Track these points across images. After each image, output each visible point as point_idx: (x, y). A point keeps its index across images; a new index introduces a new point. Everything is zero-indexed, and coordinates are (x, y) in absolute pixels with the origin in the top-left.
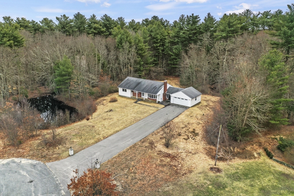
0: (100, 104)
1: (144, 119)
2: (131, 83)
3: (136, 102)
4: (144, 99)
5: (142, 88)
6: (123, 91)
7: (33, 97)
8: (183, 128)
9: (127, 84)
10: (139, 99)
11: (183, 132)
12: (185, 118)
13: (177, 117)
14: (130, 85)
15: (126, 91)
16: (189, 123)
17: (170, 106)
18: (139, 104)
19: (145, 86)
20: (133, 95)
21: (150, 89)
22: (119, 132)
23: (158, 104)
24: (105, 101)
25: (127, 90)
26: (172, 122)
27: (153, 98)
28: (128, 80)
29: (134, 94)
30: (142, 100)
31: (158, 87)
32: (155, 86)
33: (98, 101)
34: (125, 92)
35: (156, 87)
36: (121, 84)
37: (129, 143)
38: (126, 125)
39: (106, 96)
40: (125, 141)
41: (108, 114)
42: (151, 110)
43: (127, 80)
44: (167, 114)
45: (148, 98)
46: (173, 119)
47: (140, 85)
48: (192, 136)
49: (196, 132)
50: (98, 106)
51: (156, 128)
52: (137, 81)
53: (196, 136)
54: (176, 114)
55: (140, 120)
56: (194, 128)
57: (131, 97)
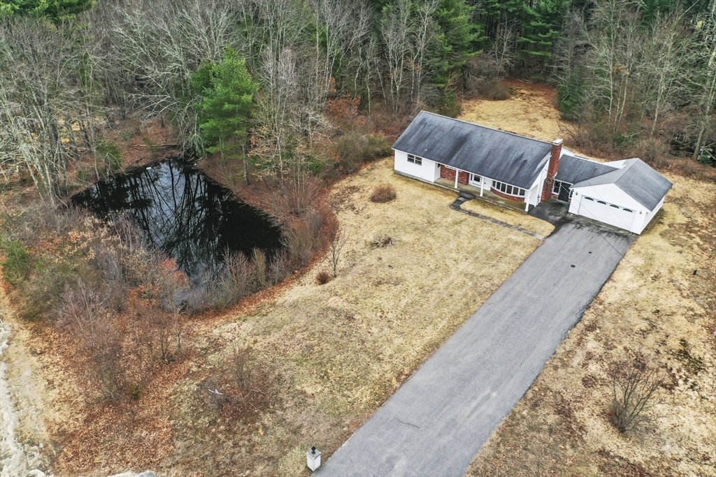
0: (342, 206)
1: (504, 289)
2: (437, 137)
3: (456, 206)
4: (481, 195)
5: (477, 161)
6: (410, 159)
7: (135, 165)
8: (644, 333)
9: (422, 139)
10: (461, 191)
11: (649, 352)
12: (635, 285)
13: (609, 278)
14: (434, 146)
15: (420, 163)
16: (658, 311)
17: (571, 226)
18: (470, 213)
19: (485, 152)
20: (442, 176)
21: (505, 164)
22: (442, 350)
23: (530, 217)
24: (356, 196)
25: (424, 160)
26: (600, 304)
27: (512, 195)
28: (423, 122)
29: (445, 173)
30: (473, 196)
31: (529, 158)
32: (520, 153)
33: (334, 192)
34: (417, 166)
35: (524, 159)
36: (403, 139)
37: (489, 409)
38: (456, 316)
39: (356, 171)
40: (474, 398)
41: (384, 260)
42: (516, 243)
43: (421, 123)
44: (573, 266)
45: (492, 190)
46: (600, 290)
47: (466, 147)
48: (683, 371)
49: (695, 353)
50: (340, 213)
51: (558, 336)
52: (454, 130)
53: (696, 374)
54: (602, 267)
55: (492, 292)
56: (681, 336)
57: (435, 182)
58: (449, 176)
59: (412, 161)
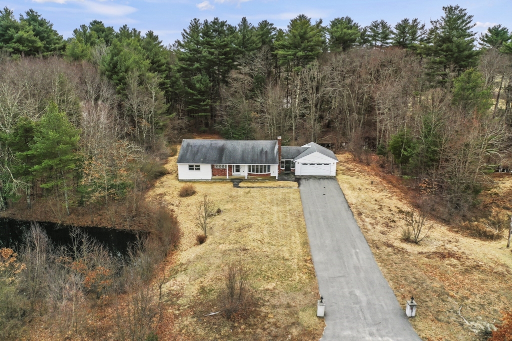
2: (204, 151)
3: (237, 187)
4: (246, 178)
5: (238, 157)
9: (195, 154)
10: (232, 179)
11: (390, 215)
12: (357, 194)
14: (206, 155)
15: (199, 169)
17: (303, 180)
18: (248, 187)
19: (239, 152)
21: (256, 155)
23: (282, 181)
25: (201, 167)
28: (189, 145)
29: (216, 172)
30: (241, 180)
35: (264, 151)
36: (182, 157)
37: (363, 256)
38: (299, 229)
40: (351, 255)
41: (228, 220)
42: (288, 193)
44: (324, 194)
45: (249, 174)
46: (346, 200)
48: (407, 218)
54: (336, 191)
55: (303, 215)
57: (212, 179)
58: (219, 173)
59: (193, 169)
